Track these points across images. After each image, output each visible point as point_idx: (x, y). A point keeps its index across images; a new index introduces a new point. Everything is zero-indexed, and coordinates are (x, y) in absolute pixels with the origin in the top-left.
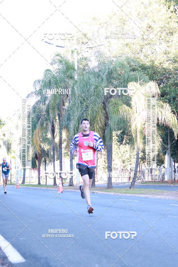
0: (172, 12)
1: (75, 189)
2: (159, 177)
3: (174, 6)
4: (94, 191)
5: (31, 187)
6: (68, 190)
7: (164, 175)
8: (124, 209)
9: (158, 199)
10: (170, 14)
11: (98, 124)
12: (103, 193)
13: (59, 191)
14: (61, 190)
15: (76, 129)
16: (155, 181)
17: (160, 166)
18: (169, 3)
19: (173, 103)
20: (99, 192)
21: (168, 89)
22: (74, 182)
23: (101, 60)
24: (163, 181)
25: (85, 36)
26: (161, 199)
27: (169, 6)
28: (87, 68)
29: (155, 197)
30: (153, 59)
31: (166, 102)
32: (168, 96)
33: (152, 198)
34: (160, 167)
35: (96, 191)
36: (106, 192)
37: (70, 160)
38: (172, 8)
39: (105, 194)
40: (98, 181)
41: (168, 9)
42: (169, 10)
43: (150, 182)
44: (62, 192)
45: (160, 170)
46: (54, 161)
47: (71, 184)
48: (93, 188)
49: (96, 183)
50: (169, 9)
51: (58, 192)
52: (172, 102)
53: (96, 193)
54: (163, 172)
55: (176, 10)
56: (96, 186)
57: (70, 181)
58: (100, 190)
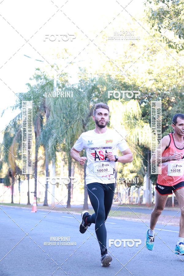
0: (156, 30)
1: (49, 209)
2: (137, 200)
3: (158, 24)
5: (4, 206)
6: (43, 210)
7: (141, 198)
9: (135, 222)
10: (154, 32)
13: (33, 210)
14: (35, 209)
15: (53, 148)
16: (132, 204)
17: (139, 188)
18: (153, 21)
22: (48, 202)
24: (140, 204)
25: (66, 51)
26: (138, 222)
27: (153, 24)
28: (66, 84)
29: (132, 220)
30: (135, 77)
31: (146, 122)
33: (129, 220)
34: (138, 190)
35: (72, 212)
38: (156, 26)
40: (73, 202)
42: (153, 28)
43: (127, 204)
44: (36, 212)
45: (138, 192)
46: (28, 179)
47: (46, 204)
48: (68, 209)
49: (71, 204)
50: (153, 26)
51: (32, 212)
53: (71, 214)
54: (141, 195)
55: (160, 28)
56: (71, 207)
57: (45, 201)
58: (76, 211)
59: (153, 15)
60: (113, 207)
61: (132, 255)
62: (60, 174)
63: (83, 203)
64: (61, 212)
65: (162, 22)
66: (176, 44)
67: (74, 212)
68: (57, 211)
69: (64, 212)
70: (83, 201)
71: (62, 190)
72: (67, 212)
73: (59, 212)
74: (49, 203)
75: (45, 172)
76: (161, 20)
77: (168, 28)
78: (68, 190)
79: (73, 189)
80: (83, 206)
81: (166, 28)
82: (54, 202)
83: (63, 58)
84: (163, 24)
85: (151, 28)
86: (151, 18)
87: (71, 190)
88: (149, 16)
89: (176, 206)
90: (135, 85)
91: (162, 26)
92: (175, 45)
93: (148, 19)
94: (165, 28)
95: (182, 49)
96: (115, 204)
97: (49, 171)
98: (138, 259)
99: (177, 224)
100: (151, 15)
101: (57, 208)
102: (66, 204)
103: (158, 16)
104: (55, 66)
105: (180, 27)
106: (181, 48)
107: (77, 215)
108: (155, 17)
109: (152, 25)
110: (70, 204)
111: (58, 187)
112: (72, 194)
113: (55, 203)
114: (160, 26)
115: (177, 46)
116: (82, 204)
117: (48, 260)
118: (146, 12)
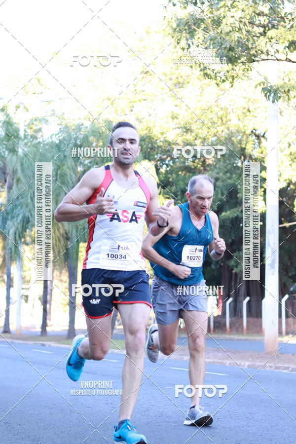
0: (183, 49)
1: (12, 338)
3: (187, 40)
4: (45, 343)
8: (93, 374)
10: (181, 53)
11: (58, 230)
12: (59, 345)
15: (17, 235)
18: (179, 34)
19: (182, 200)
20: (54, 344)
21: (174, 176)
22: (10, 327)
23: (64, 123)
25: (39, 81)
27: (178, 40)
28: (39, 135)
30: (151, 125)
32: (174, 188)
35: (49, 343)
36: (64, 344)
37: (7, 289)
38: (183, 43)
39: (63, 348)
40: (51, 325)
41: (176, 44)
42: (178, 46)
47: (8, 330)
48: (44, 338)
49: (48, 329)
50: (178, 43)
52: (179, 197)
53: (48, 346)
55: (189, 45)
56: (48, 334)
57: (5, 325)
58: (55, 341)
59: (178, 25)
60: (116, 334)
61: (143, 413)
62: (30, 281)
63: (67, 328)
64: (31, 343)
65: (192, 36)
66: (215, 72)
67: (53, 342)
68: (25, 342)
69: (36, 342)
70: (68, 324)
71: (33, 307)
72: (40, 342)
73: (28, 342)
74: (12, 327)
75: (5, 277)
76: (192, 33)
77: (202, 46)
78: (42, 307)
79: (50, 305)
80: (66, 333)
81: (200, 45)
82: (21, 327)
83: (34, 94)
84: (194, 39)
85: (176, 46)
86: (175, 30)
87: (48, 306)
88: (172, 27)
89: (217, 331)
90: (150, 138)
91: (193, 44)
92: (214, 74)
93: (171, 31)
94: (198, 46)
95: (225, 79)
96: (119, 329)
97: (12, 276)
98: (154, 419)
99: (218, 361)
100: (174, 26)
101: (26, 337)
102: (40, 330)
103: (186, 28)
104: (22, 106)
105: (222, 45)
106: (223, 78)
107: (57, 347)
108: (181, 29)
109: (176, 42)
110: (46, 330)
111: (26, 301)
112: (50, 313)
113: (23, 328)
114: (189, 42)
115: (218, 75)
116: (66, 330)
117: (6, 423)
118: (168, 20)
